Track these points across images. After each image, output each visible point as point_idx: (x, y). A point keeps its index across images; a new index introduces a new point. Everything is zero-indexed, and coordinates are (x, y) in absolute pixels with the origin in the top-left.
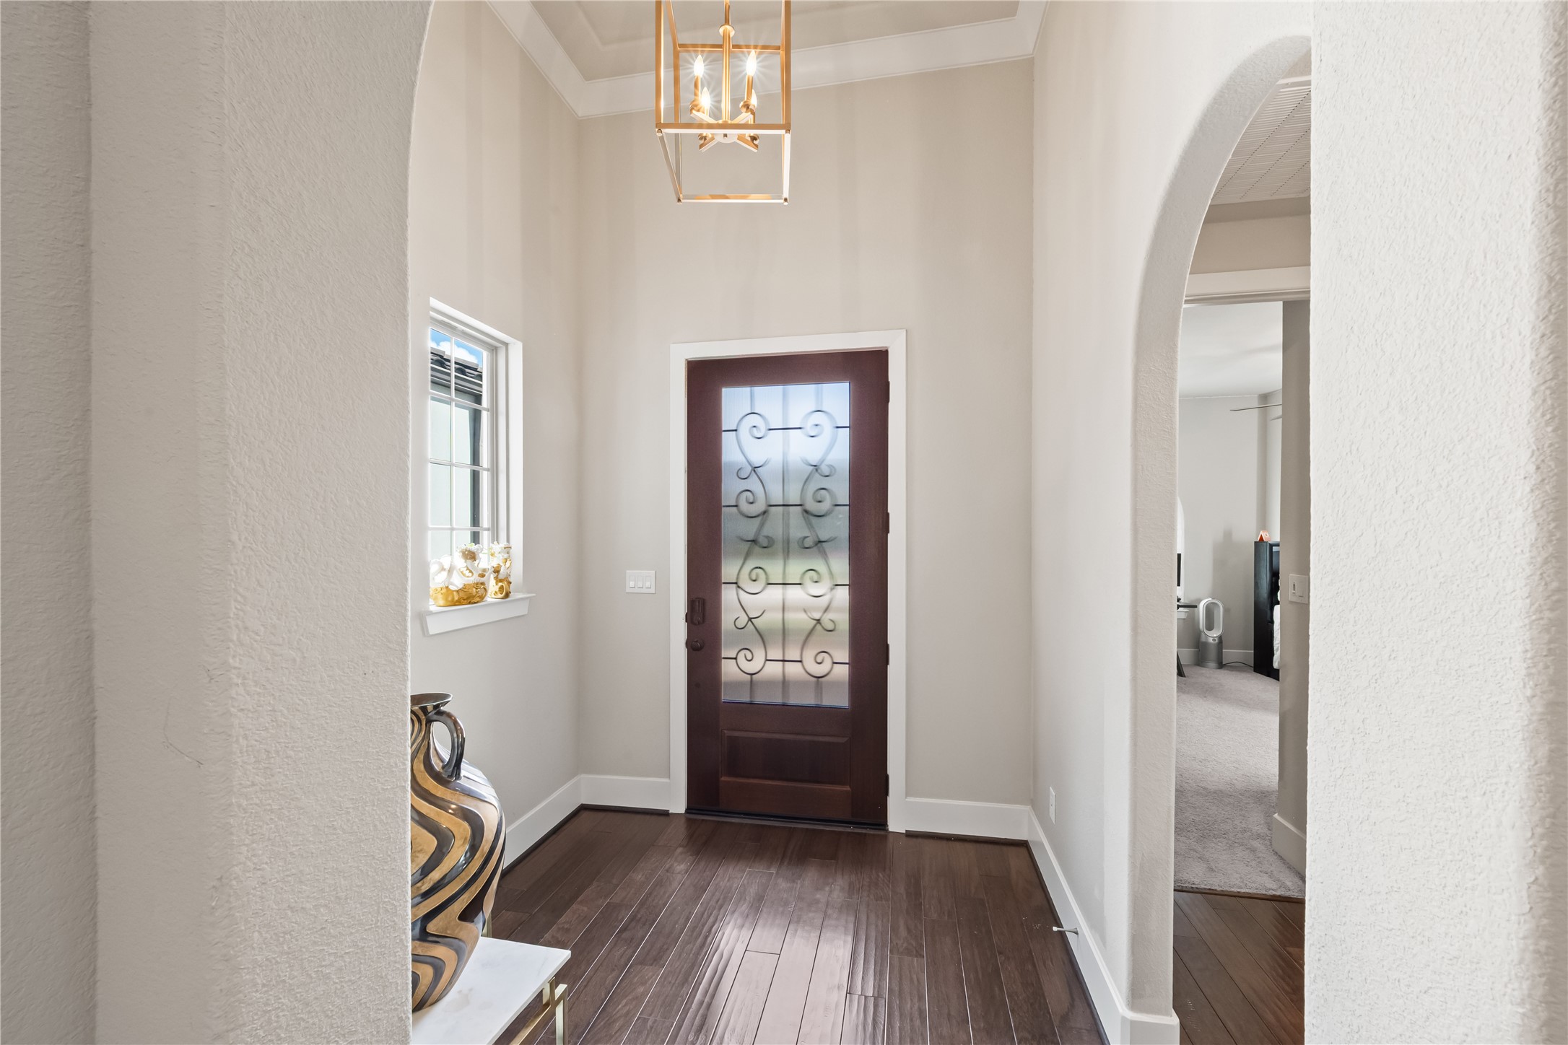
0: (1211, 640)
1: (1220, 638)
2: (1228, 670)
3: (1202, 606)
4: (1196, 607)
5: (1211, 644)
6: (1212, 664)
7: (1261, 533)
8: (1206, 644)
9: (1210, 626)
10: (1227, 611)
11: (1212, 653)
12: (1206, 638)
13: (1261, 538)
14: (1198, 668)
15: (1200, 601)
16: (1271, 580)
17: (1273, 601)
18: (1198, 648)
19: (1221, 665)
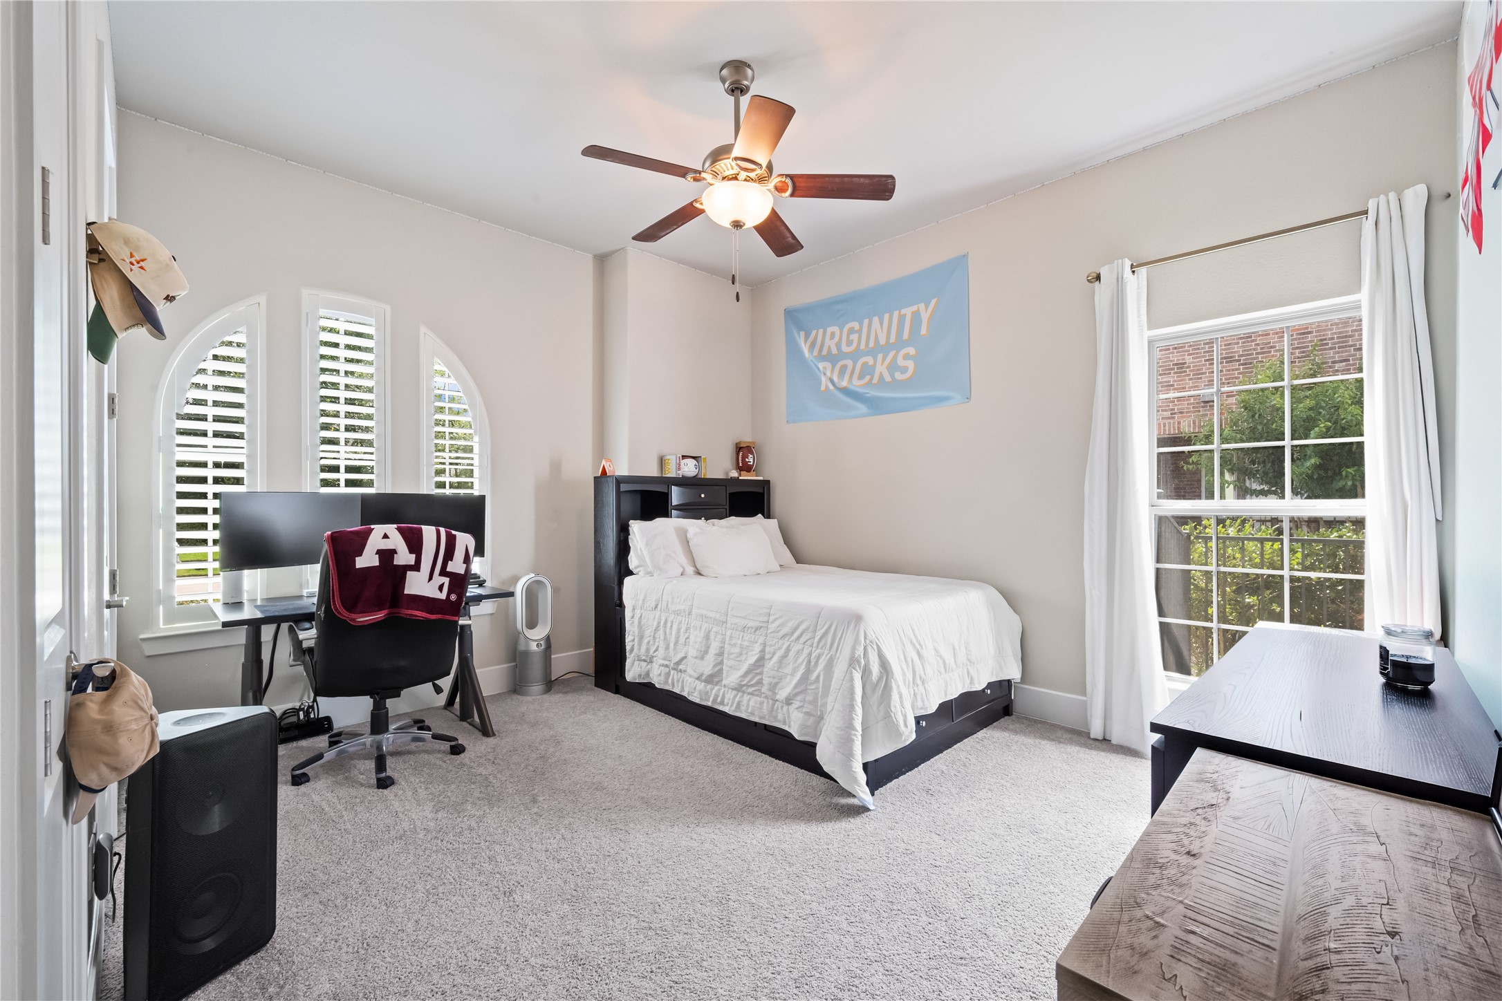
0: (533, 647)
1: (548, 639)
2: (559, 692)
3: (519, 589)
4: (511, 594)
5: (535, 653)
6: (537, 688)
7: (604, 462)
8: (526, 654)
9: (532, 624)
10: (556, 591)
11: (536, 670)
12: (527, 645)
13: (604, 471)
14: (516, 697)
15: (515, 580)
16: (619, 537)
17: (624, 571)
18: (514, 660)
19: (550, 685)
